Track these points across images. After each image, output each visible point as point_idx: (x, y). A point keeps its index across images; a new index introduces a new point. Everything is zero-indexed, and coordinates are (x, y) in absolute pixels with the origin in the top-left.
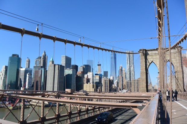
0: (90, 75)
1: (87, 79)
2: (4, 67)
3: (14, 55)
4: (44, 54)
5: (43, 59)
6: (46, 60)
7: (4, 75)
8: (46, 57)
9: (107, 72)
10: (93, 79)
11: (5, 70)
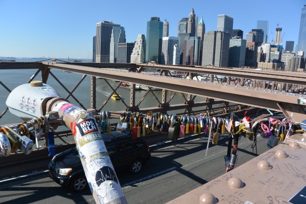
0: (265, 48)
1: (261, 53)
2: (140, 36)
3: (153, 19)
4: (192, 13)
5: (191, 21)
6: (196, 23)
7: (141, 47)
8: (196, 19)
9: (292, 43)
10: (270, 54)
11: (141, 40)
